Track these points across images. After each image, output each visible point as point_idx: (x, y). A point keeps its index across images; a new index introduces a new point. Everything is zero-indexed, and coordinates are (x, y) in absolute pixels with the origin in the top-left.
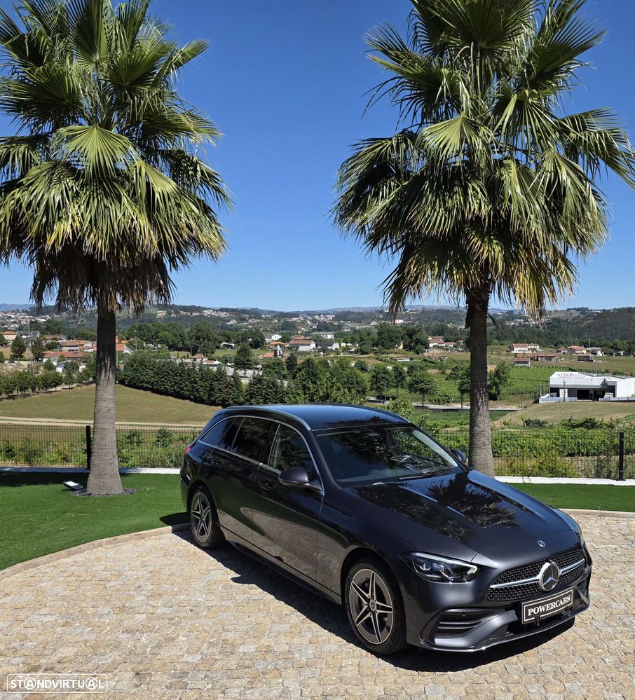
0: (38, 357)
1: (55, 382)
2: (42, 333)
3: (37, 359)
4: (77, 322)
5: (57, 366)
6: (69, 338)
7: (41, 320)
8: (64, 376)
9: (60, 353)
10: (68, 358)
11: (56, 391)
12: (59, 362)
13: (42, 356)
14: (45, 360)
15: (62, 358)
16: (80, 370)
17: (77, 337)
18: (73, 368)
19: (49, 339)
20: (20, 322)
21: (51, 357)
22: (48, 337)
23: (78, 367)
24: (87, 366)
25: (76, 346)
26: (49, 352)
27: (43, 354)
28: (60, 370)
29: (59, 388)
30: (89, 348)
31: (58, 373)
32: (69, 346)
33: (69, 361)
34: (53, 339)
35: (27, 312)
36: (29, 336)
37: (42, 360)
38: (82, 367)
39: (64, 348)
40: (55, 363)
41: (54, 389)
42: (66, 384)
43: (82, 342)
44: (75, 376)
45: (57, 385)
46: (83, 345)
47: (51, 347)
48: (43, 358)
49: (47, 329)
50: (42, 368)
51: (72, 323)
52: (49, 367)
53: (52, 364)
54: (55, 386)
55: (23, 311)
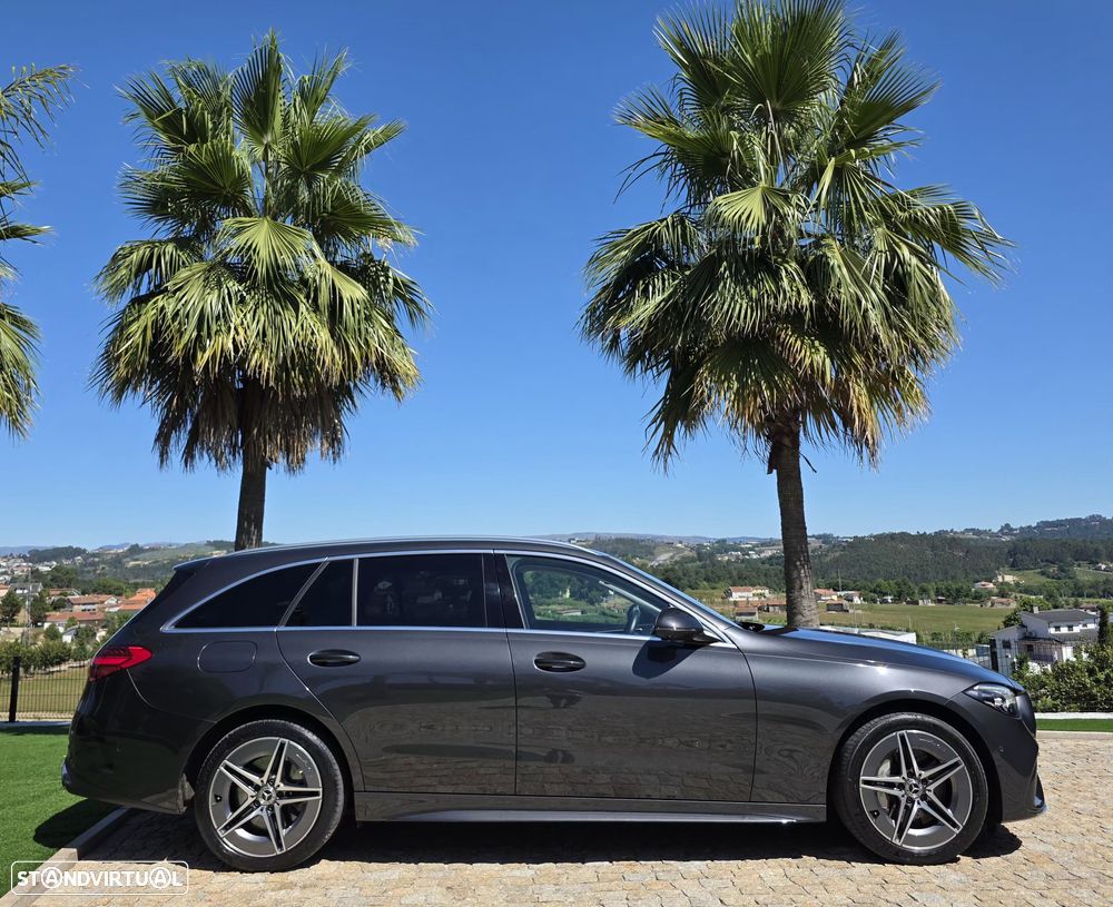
0: (37, 620)
1: (60, 657)
2: (45, 586)
3: (35, 624)
4: (95, 571)
5: (63, 634)
6: (83, 593)
7: (44, 568)
8: (74, 647)
9: (69, 615)
10: (81, 622)
11: (59, 671)
12: (67, 627)
13: (43, 619)
14: (46, 625)
15: (72, 621)
16: (97, 639)
17: (95, 591)
18: (87, 636)
19: (54, 595)
20: (13, 572)
21: (57, 620)
22: (52, 593)
23: (95, 635)
24: (108, 632)
25: (94, 604)
26: (53, 613)
27: (46, 617)
28: (67, 639)
29: (64, 667)
30: (112, 606)
31: (66, 643)
32: (84, 604)
33: (83, 626)
34: (61, 594)
35: (24, 557)
36: (26, 591)
37: (42, 626)
38: (102, 633)
39: (76, 607)
40: (61, 630)
41: (55, 669)
42: (75, 660)
43: (103, 597)
44: (89, 648)
45: (61, 661)
46: (103, 602)
47: (56, 606)
48: (43, 622)
49: (52, 580)
50: (42, 637)
51: (89, 572)
52: (53, 634)
53: (57, 631)
54: (59, 664)
55: (19, 557)
